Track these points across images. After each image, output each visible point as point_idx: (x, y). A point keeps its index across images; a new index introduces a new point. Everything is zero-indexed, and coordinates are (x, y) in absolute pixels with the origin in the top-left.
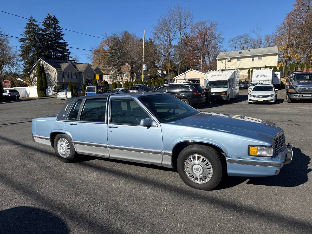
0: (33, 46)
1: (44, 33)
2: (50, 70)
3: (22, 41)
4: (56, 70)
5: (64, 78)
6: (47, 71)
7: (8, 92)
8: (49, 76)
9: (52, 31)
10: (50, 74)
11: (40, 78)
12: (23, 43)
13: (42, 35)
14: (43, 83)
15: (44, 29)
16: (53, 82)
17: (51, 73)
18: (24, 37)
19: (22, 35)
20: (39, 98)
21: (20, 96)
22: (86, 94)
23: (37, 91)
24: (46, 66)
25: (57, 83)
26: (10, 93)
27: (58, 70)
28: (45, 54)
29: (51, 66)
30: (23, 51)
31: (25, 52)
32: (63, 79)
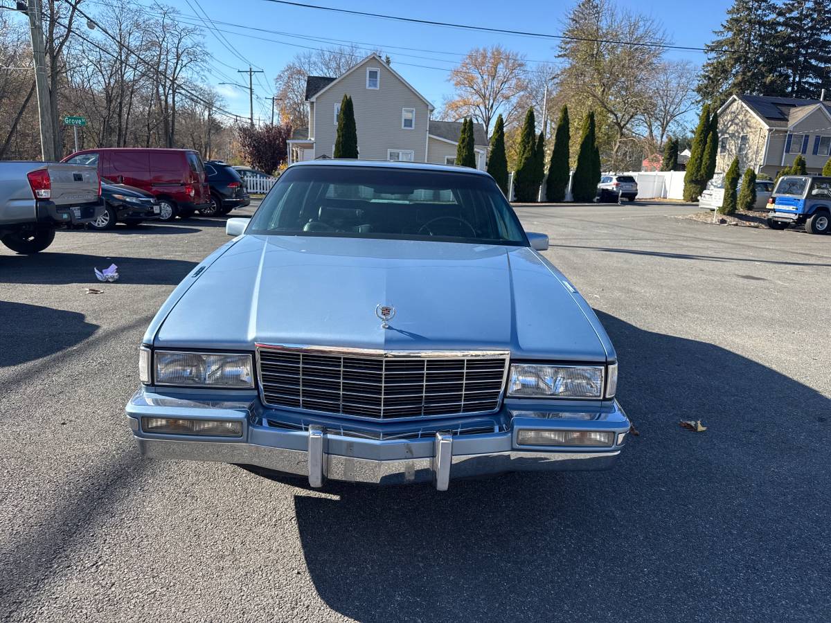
0: (737, 60)
1: (781, 19)
2: (750, 127)
3: (712, 50)
4: (767, 127)
5: (787, 151)
6: (743, 130)
7: (615, 181)
8: (743, 146)
9: (809, 8)
10: (749, 139)
11: (699, 150)
12: (713, 54)
13: (774, 24)
14: (704, 163)
15: (784, 7)
16: (750, 162)
17: (751, 137)
18: (720, 38)
19: (716, 33)
20: (684, 202)
21: (636, 194)
22: (771, 199)
23: (684, 184)
24: (745, 115)
25: (760, 166)
26: (617, 185)
27: (774, 128)
28: (765, 83)
29: (758, 115)
30: (707, 76)
31: (710, 78)
32: (784, 154)
